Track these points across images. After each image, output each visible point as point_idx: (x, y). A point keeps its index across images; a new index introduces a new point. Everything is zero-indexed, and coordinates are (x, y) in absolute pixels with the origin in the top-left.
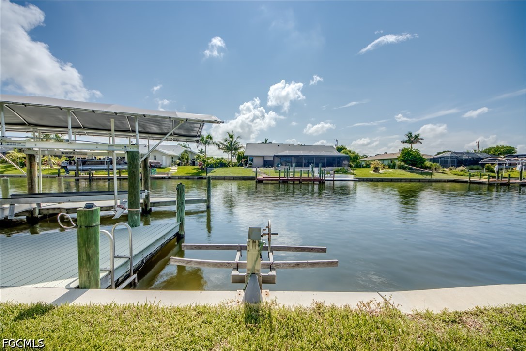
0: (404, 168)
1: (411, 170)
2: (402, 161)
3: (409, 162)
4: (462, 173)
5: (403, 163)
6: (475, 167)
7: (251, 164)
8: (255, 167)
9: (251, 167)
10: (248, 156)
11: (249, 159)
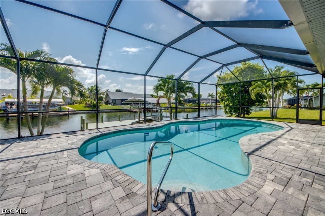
6: (194, 103)
7: (115, 104)
8: (117, 105)
9: (115, 105)
10: (114, 99)
11: (113, 101)
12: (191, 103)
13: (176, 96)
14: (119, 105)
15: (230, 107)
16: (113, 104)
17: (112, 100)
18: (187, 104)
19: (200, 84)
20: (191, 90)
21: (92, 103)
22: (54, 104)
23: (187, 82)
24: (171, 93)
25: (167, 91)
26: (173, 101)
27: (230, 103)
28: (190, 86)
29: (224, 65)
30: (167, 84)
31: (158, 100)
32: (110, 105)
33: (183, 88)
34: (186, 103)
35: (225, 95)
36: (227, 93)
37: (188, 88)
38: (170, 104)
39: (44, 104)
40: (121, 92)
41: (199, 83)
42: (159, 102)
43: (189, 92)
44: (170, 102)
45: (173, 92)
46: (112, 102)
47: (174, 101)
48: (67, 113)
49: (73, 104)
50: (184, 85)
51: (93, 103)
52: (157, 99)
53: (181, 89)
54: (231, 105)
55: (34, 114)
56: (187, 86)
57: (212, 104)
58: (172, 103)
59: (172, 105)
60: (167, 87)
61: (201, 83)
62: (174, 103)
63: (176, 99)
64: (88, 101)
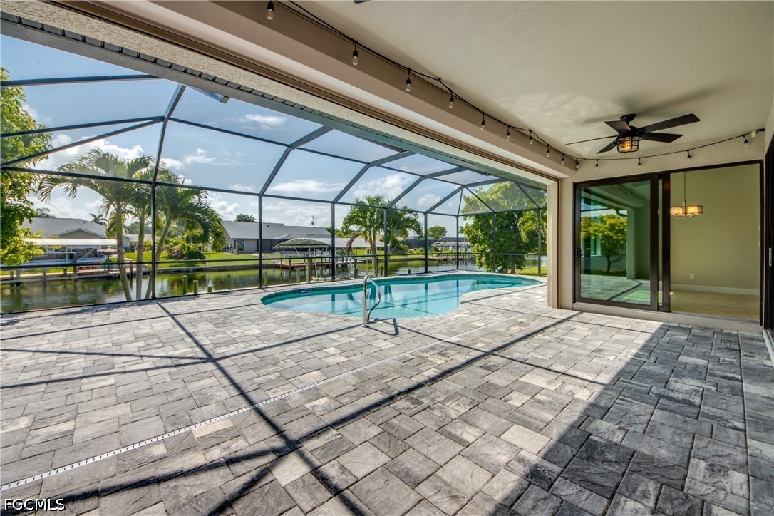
7: (241, 251)
8: (247, 253)
9: (242, 253)
10: (238, 240)
11: (237, 243)
12: (421, 249)
13: (386, 235)
14: (252, 253)
15: (487, 255)
16: (235, 251)
17: (233, 241)
18: (413, 250)
19: (428, 215)
20: (412, 223)
21: (187, 248)
22: (95, 250)
23: (405, 210)
24: (377, 228)
25: (371, 226)
26: (379, 244)
27: (486, 248)
28: (412, 216)
29: (463, 186)
30: (369, 214)
31: (350, 243)
32: (227, 254)
33: (398, 220)
34: (410, 248)
35: (479, 233)
36: (482, 230)
37: (408, 220)
38: (375, 250)
39: (73, 250)
40: (249, 221)
41: (425, 213)
42: (353, 246)
43: (410, 227)
44: (374, 246)
45: (381, 226)
46: (233, 246)
47: (382, 245)
50: (400, 216)
51: (189, 248)
52: (349, 239)
53: (394, 222)
54: (488, 250)
56: (406, 216)
57: (466, 249)
58: (379, 249)
59: (378, 252)
60: (370, 220)
61: (430, 213)
62: (382, 249)
63: (386, 240)
64: (176, 244)
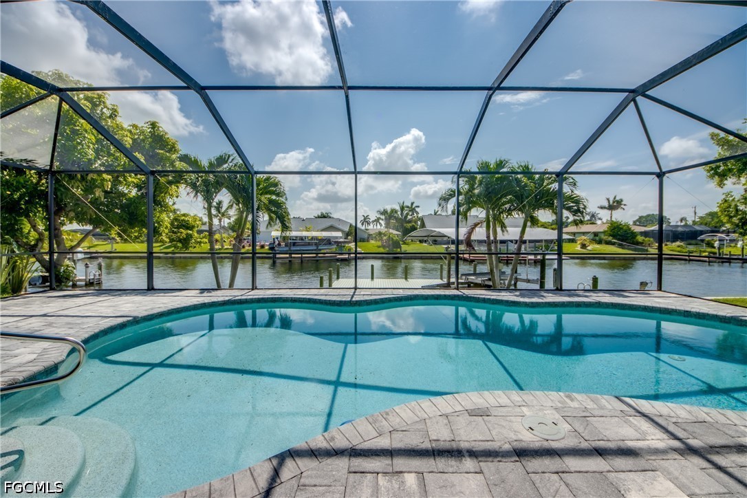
0: (613, 244)
1: (621, 246)
2: (611, 235)
3: (618, 237)
4: (679, 249)
5: (610, 238)
6: (693, 242)
12: (678, 243)
21: (390, 239)
31: (468, 233)
48: (347, 256)
49: (368, 241)
55: (293, 256)
